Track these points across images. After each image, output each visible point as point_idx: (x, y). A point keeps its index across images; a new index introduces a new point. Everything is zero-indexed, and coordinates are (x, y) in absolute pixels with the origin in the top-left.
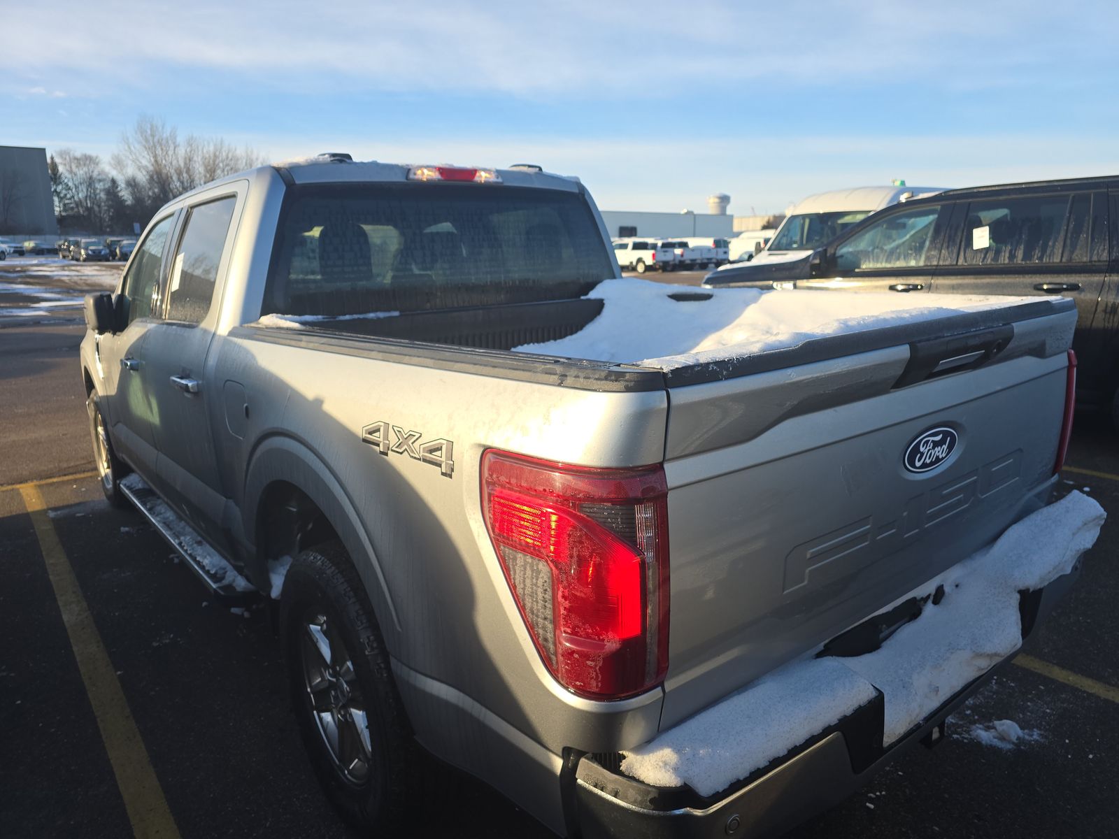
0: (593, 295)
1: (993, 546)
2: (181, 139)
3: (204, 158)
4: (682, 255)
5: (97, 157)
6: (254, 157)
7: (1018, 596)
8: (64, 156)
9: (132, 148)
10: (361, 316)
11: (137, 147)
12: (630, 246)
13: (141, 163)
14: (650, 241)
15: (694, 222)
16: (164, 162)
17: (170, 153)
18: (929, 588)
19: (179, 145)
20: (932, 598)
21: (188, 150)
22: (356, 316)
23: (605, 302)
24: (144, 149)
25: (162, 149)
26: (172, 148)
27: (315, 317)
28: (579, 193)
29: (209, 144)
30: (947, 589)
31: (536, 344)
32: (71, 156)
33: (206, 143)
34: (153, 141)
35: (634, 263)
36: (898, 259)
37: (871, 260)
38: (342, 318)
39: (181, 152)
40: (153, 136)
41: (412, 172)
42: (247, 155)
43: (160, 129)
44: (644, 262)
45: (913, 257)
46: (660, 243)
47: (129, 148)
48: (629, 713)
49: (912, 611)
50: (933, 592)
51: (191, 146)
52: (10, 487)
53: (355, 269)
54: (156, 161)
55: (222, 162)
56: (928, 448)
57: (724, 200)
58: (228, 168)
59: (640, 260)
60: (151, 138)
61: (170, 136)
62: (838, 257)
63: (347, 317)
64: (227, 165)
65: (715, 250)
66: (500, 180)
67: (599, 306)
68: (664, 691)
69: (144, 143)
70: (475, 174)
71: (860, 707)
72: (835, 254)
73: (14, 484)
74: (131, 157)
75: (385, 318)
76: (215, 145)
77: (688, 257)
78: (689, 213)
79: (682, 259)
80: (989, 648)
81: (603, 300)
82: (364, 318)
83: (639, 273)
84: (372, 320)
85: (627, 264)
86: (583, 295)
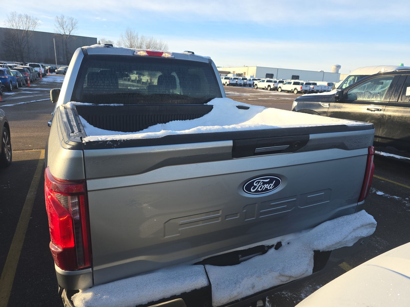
0: (209, 103)
1: (313, 229)
2: (139, 37)
3: (146, 43)
4: (313, 88)
5: (113, 42)
6: (162, 44)
7: (313, 253)
8: (103, 41)
9: (124, 39)
10: (108, 105)
11: (125, 39)
12: (292, 83)
13: (126, 44)
14: (301, 81)
15: (323, 75)
16: (133, 44)
17: (135, 41)
18: (274, 241)
19: (138, 39)
20: (274, 246)
21: (141, 40)
22: (106, 105)
24: (127, 40)
25: (133, 40)
26: (136, 40)
27: (89, 104)
29: (148, 39)
30: (283, 244)
32: (105, 41)
33: (147, 38)
34: (131, 37)
35: (293, 90)
36: (373, 97)
37: (362, 97)
38: (100, 105)
39: (139, 41)
40: (131, 35)
41: (135, 52)
42: (160, 43)
43: (133, 32)
44: (297, 90)
45: (379, 97)
46: (305, 83)
47: (123, 39)
48: (81, 276)
49: (263, 250)
50: (275, 244)
51: (142, 39)
52: (39, 150)
53: (109, 87)
54: (131, 44)
55: (152, 45)
56: (259, 184)
57: (338, 67)
58: (154, 47)
59: (295, 89)
60: (130, 36)
61: (136, 35)
62: (348, 95)
63: (102, 105)
64: (154, 46)
65: (328, 87)
66: (173, 57)
67: (211, 107)
68: (92, 269)
69: (128, 37)
70: (162, 54)
71: (196, 289)
72: (347, 93)
73: (41, 149)
74: (123, 42)
76: (150, 39)
77: (316, 88)
78: (322, 72)
79: (313, 89)
80: (288, 273)
81: (213, 106)
82: (109, 106)
83: (295, 94)
84: (112, 106)
85: (290, 90)
86: (205, 103)
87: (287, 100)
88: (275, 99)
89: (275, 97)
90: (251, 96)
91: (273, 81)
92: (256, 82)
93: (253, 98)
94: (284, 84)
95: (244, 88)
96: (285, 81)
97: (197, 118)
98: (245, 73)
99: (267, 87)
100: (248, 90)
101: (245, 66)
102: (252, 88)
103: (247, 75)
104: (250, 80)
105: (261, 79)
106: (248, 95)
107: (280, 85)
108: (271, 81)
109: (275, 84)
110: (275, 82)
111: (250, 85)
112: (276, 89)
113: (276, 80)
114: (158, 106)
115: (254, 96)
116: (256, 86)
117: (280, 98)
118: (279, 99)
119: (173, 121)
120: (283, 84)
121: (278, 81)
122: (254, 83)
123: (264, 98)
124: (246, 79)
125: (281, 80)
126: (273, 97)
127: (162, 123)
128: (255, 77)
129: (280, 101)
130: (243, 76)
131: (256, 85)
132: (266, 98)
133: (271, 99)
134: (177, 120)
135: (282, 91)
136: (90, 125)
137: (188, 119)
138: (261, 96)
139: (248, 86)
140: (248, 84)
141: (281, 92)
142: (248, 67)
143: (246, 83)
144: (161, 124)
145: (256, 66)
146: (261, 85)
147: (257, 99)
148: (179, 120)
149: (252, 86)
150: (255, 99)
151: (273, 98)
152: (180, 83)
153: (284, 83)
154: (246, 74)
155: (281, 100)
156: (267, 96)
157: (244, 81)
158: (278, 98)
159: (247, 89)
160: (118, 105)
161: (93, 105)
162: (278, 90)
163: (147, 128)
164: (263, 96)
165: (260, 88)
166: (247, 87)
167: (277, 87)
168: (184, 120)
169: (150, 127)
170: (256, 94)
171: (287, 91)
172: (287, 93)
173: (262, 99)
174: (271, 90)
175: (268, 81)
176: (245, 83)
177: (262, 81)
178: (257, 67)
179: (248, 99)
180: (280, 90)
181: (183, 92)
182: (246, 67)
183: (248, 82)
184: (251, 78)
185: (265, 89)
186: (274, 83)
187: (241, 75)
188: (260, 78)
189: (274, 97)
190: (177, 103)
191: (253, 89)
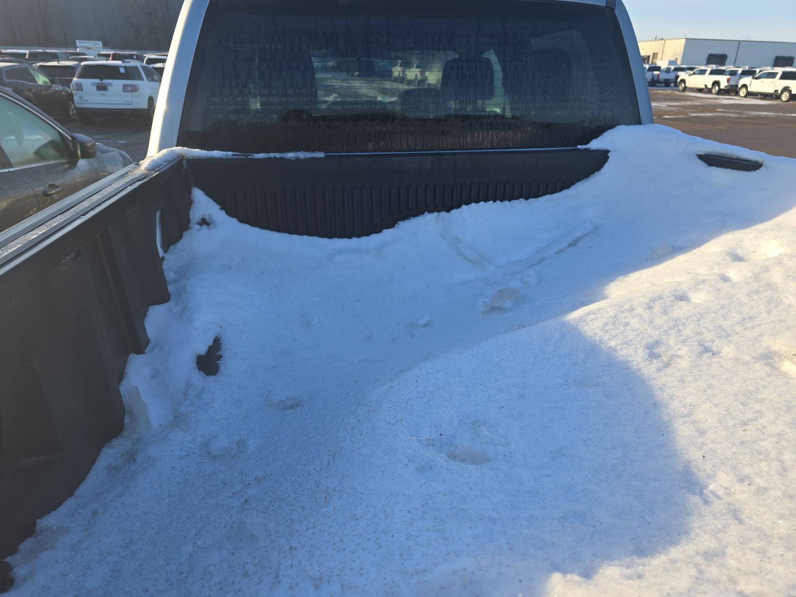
0: (595, 144)
10: (277, 155)
22: (272, 155)
23: (609, 154)
28: (606, 7)
31: (498, 202)
35: (779, 92)
44: (790, 91)
53: (284, 99)
59: (786, 89)
63: (261, 156)
67: (602, 157)
75: (306, 160)
81: (608, 151)
82: (281, 158)
83: (782, 101)
84: (290, 161)
85: (772, 91)
86: (581, 145)
87: (766, 117)
88: (733, 115)
89: (733, 111)
90: (669, 109)
91: (727, 70)
92: (682, 75)
93: (674, 113)
94: (757, 78)
95: (652, 90)
96: (758, 70)
97: (552, 193)
98: (655, 55)
99: (710, 86)
100: (663, 94)
101: (657, 39)
102: (673, 90)
103: (661, 59)
104: (668, 70)
105: (697, 67)
106: (663, 105)
107: (746, 80)
108: (721, 72)
109: (733, 78)
110: (733, 73)
111: (667, 83)
112: (733, 90)
113: (732, 68)
114: (430, 158)
115: (679, 108)
116: (683, 85)
117: (746, 112)
118: (744, 116)
119: (473, 204)
120: (753, 78)
121: (740, 71)
122: (677, 77)
123: (703, 113)
124: (658, 69)
125: (747, 68)
126: (727, 110)
127: (439, 211)
128: (679, 62)
129: (748, 121)
130: (650, 62)
131: (683, 81)
132: (709, 113)
133: (723, 117)
134: (486, 201)
135: (749, 94)
136: (227, 216)
137: (521, 197)
138: (696, 109)
139: (661, 85)
140: (663, 81)
141: (745, 97)
142: (663, 41)
143: (658, 77)
144: (436, 213)
145: (684, 37)
146: (694, 81)
147: (687, 115)
148: (492, 202)
149: (672, 85)
150: (680, 116)
151: (728, 112)
152: (505, 78)
153: (756, 76)
154: (659, 56)
155: (749, 118)
156: (712, 108)
157: (653, 74)
158: (739, 113)
159: (659, 91)
160: (309, 155)
161: (236, 157)
162: (737, 94)
163: (393, 226)
164: (701, 109)
165: (692, 90)
166: (659, 88)
167: (737, 86)
168: (509, 201)
169: (401, 223)
170: (683, 103)
171: (762, 94)
172: (761, 99)
173: (699, 115)
174: (721, 92)
175: (713, 72)
176: (656, 79)
177: (698, 72)
178: (686, 39)
179: (665, 115)
180: (743, 92)
181: (512, 109)
182: (659, 40)
183: (664, 76)
184: (670, 67)
185: (705, 90)
186: (729, 77)
187: (645, 59)
188: (694, 66)
189: (731, 111)
190: (489, 146)
191: (675, 92)
